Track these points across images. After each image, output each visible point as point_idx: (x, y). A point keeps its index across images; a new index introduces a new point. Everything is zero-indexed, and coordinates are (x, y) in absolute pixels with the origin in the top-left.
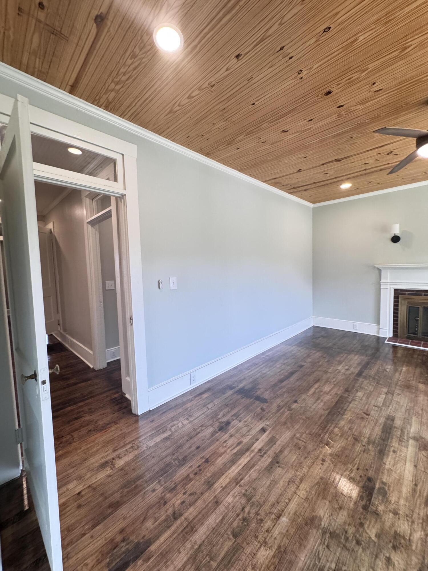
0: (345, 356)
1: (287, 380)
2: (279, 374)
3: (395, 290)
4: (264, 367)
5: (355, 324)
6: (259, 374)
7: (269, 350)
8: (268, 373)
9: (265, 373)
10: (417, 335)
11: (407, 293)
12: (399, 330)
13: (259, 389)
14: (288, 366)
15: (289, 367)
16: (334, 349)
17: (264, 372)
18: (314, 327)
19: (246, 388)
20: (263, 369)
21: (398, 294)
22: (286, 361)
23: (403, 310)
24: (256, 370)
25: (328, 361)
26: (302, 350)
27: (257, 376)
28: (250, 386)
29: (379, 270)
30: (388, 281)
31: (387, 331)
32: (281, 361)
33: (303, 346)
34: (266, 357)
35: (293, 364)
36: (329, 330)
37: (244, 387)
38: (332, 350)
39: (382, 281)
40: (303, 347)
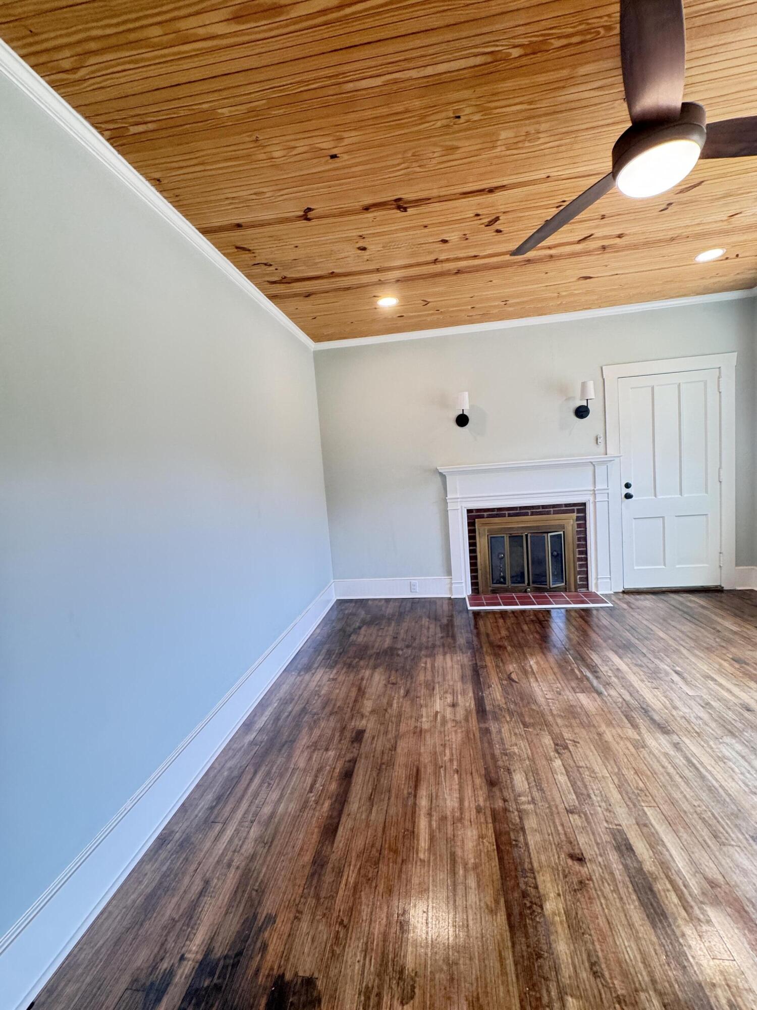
0: (429, 665)
1: (344, 819)
2: (312, 797)
3: (469, 511)
4: (260, 786)
5: (413, 582)
6: (255, 832)
7: (262, 706)
8: (281, 809)
9: (272, 815)
10: (505, 584)
11: (485, 514)
12: (480, 580)
13: (271, 919)
14: (327, 750)
15: (332, 753)
16: (400, 652)
17: (267, 810)
18: (340, 602)
19: (219, 951)
20: (262, 795)
21: (474, 516)
22: (317, 732)
23: (482, 543)
24: (239, 814)
25: (407, 693)
26: (341, 678)
27: (248, 848)
28: (233, 925)
29: (443, 477)
30: (458, 496)
31: (464, 585)
32: (304, 740)
33: (336, 663)
34: (259, 738)
35: (337, 734)
36: (370, 602)
37: (208, 951)
38: (398, 655)
39: (449, 496)
40: (339, 666)
